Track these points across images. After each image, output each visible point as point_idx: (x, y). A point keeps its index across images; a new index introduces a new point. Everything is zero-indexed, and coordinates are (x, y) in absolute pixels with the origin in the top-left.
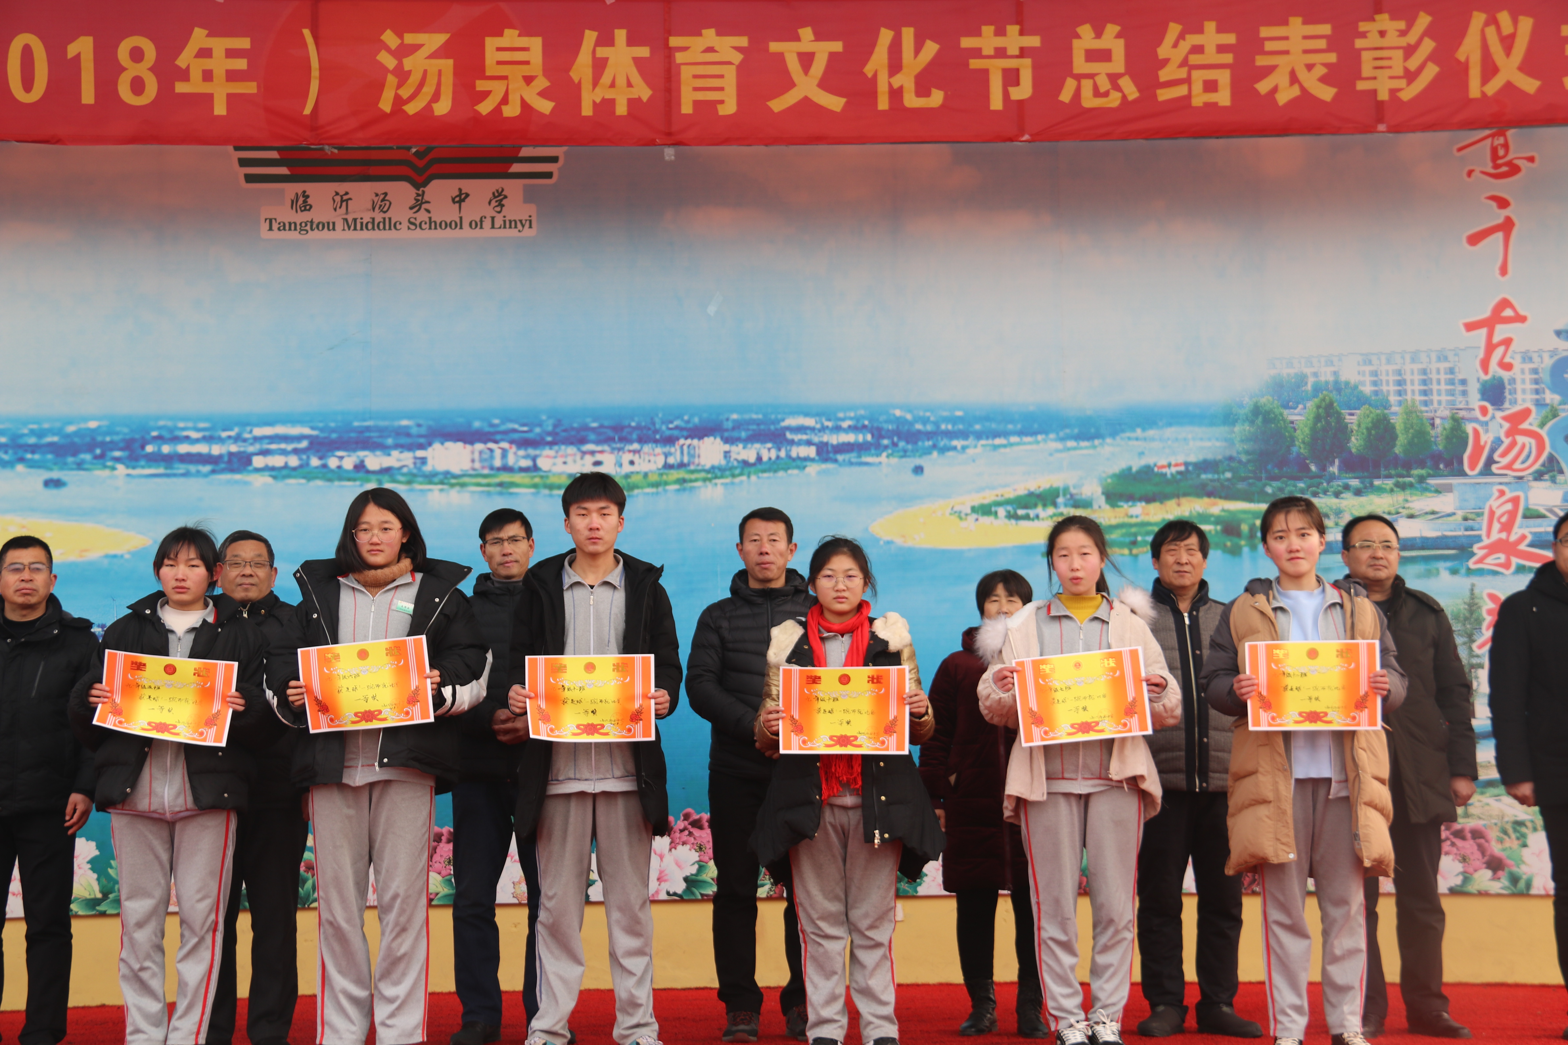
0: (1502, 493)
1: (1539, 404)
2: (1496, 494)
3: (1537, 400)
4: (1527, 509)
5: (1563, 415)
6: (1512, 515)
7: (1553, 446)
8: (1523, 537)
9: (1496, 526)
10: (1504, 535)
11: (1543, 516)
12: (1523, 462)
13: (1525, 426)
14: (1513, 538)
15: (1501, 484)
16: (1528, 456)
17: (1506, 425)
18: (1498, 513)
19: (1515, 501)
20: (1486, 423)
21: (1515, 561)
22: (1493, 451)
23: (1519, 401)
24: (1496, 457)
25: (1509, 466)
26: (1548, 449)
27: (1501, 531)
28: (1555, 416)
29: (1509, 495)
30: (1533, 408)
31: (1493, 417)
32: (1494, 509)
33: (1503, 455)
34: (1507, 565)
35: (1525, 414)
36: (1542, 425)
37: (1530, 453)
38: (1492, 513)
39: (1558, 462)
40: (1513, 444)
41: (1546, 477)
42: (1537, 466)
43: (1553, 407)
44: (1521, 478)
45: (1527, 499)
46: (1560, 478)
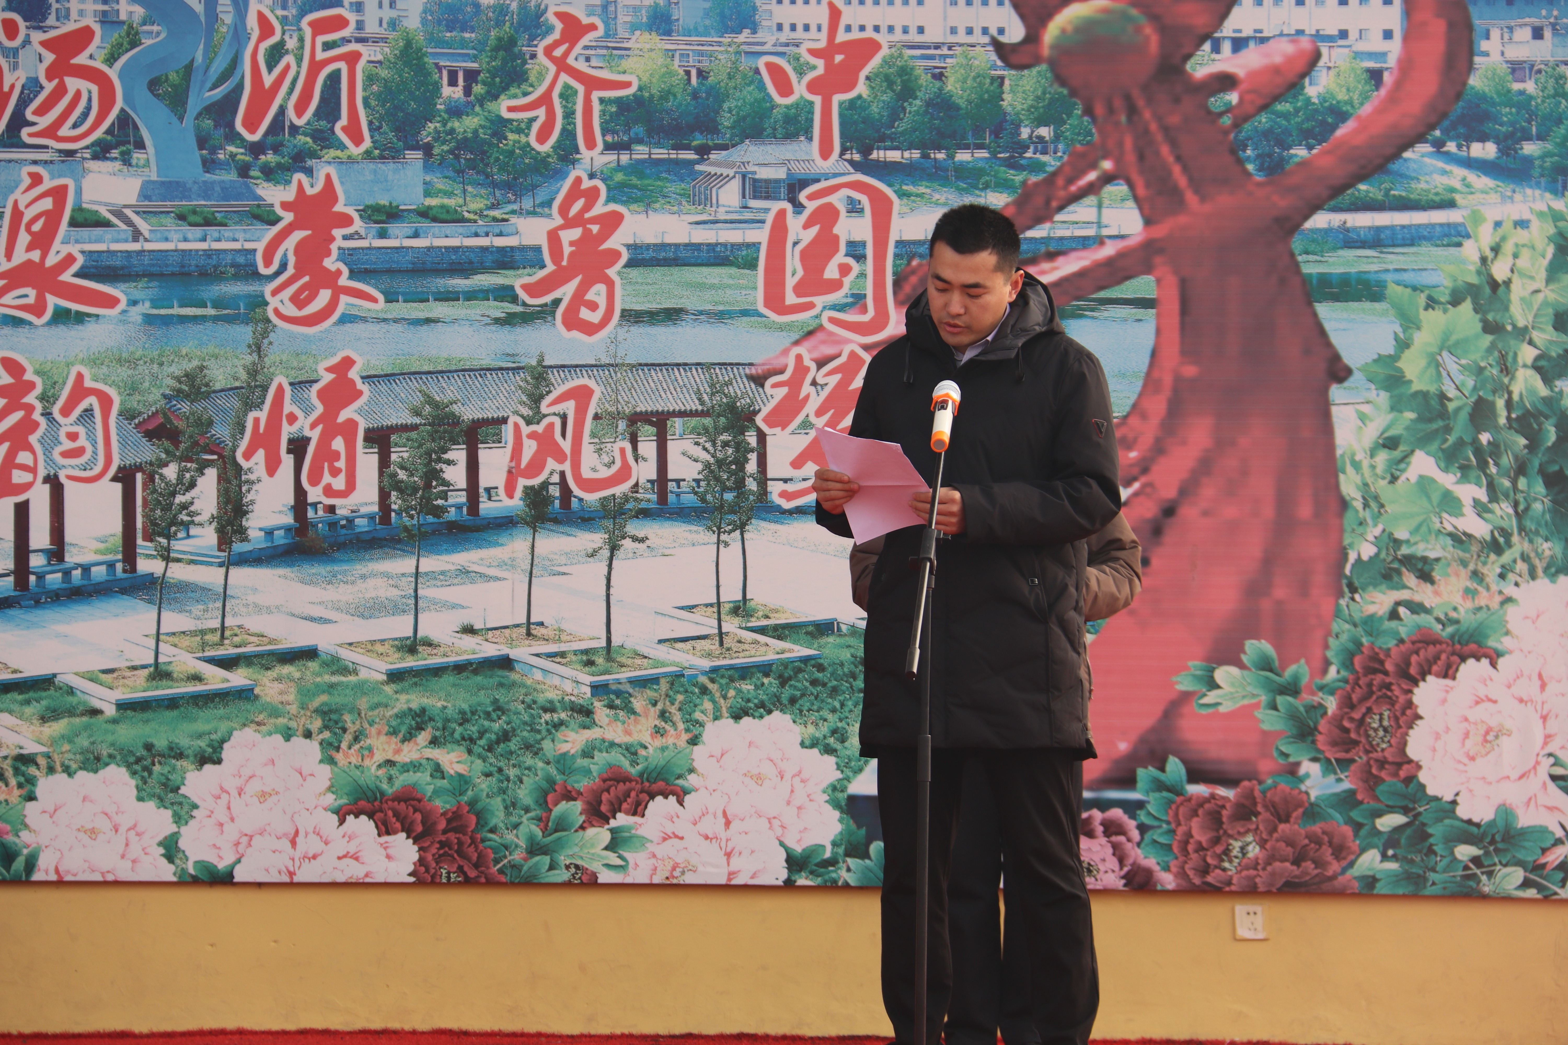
0: (37, 180)
1: (108, 20)
2: (27, 181)
3: (104, 13)
4: (78, 209)
5: (148, 42)
6: (52, 218)
7: (126, 99)
8: (69, 259)
9: (24, 238)
10: (35, 256)
11: (107, 224)
12: (75, 126)
13: (81, 59)
14: (52, 260)
15: (35, 162)
16: (85, 115)
17: (49, 57)
18: (28, 215)
19: (59, 193)
20: (15, 52)
21: (52, 301)
22: (23, 102)
23: (74, 15)
24: (29, 115)
25: (51, 132)
26: (119, 103)
27: (30, 248)
28: (134, 44)
29: (48, 184)
30: (97, 28)
31: (27, 42)
32: (21, 207)
33: (41, 111)
34: (38, 309)
35: (84, 36)
36: (111, 60)
37: (89, 108)
38: (17, 214)
39: (136, 127)
40: (60, 91)
41: (115, 153)
42: (98, 134)
43: (131, 27)
44: (71, 153)
45: (79, 191)
46: (138, 156)
